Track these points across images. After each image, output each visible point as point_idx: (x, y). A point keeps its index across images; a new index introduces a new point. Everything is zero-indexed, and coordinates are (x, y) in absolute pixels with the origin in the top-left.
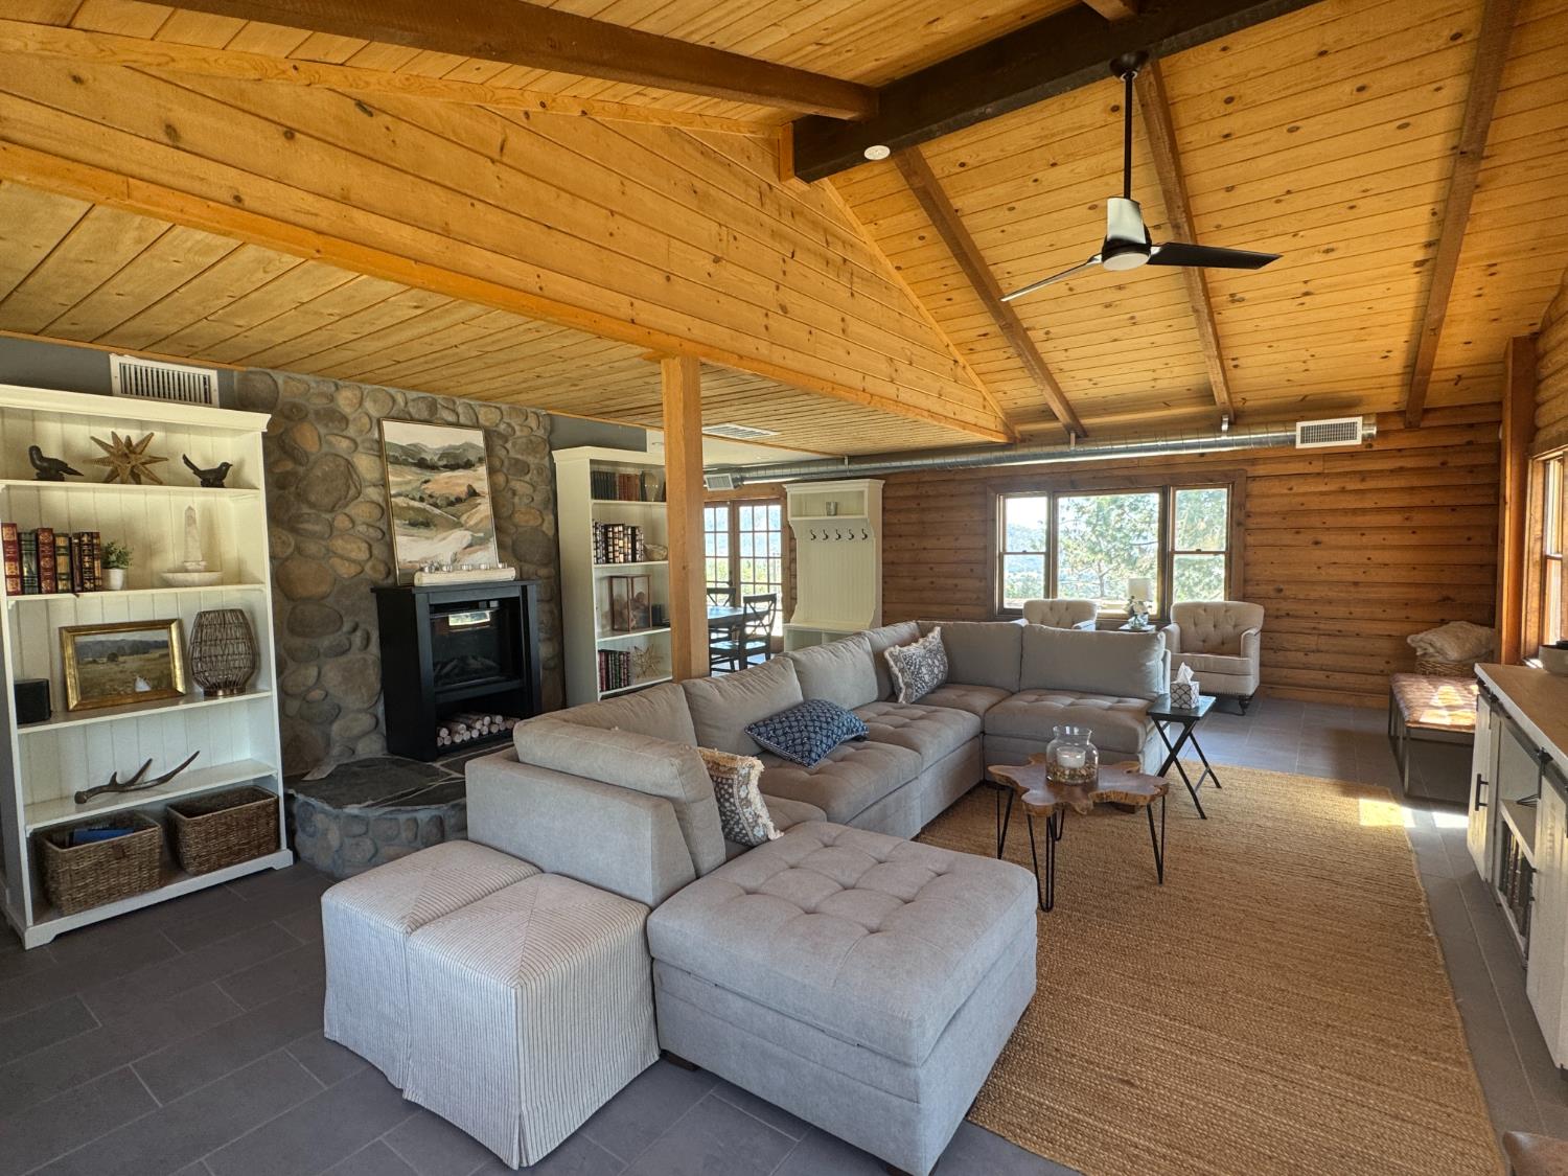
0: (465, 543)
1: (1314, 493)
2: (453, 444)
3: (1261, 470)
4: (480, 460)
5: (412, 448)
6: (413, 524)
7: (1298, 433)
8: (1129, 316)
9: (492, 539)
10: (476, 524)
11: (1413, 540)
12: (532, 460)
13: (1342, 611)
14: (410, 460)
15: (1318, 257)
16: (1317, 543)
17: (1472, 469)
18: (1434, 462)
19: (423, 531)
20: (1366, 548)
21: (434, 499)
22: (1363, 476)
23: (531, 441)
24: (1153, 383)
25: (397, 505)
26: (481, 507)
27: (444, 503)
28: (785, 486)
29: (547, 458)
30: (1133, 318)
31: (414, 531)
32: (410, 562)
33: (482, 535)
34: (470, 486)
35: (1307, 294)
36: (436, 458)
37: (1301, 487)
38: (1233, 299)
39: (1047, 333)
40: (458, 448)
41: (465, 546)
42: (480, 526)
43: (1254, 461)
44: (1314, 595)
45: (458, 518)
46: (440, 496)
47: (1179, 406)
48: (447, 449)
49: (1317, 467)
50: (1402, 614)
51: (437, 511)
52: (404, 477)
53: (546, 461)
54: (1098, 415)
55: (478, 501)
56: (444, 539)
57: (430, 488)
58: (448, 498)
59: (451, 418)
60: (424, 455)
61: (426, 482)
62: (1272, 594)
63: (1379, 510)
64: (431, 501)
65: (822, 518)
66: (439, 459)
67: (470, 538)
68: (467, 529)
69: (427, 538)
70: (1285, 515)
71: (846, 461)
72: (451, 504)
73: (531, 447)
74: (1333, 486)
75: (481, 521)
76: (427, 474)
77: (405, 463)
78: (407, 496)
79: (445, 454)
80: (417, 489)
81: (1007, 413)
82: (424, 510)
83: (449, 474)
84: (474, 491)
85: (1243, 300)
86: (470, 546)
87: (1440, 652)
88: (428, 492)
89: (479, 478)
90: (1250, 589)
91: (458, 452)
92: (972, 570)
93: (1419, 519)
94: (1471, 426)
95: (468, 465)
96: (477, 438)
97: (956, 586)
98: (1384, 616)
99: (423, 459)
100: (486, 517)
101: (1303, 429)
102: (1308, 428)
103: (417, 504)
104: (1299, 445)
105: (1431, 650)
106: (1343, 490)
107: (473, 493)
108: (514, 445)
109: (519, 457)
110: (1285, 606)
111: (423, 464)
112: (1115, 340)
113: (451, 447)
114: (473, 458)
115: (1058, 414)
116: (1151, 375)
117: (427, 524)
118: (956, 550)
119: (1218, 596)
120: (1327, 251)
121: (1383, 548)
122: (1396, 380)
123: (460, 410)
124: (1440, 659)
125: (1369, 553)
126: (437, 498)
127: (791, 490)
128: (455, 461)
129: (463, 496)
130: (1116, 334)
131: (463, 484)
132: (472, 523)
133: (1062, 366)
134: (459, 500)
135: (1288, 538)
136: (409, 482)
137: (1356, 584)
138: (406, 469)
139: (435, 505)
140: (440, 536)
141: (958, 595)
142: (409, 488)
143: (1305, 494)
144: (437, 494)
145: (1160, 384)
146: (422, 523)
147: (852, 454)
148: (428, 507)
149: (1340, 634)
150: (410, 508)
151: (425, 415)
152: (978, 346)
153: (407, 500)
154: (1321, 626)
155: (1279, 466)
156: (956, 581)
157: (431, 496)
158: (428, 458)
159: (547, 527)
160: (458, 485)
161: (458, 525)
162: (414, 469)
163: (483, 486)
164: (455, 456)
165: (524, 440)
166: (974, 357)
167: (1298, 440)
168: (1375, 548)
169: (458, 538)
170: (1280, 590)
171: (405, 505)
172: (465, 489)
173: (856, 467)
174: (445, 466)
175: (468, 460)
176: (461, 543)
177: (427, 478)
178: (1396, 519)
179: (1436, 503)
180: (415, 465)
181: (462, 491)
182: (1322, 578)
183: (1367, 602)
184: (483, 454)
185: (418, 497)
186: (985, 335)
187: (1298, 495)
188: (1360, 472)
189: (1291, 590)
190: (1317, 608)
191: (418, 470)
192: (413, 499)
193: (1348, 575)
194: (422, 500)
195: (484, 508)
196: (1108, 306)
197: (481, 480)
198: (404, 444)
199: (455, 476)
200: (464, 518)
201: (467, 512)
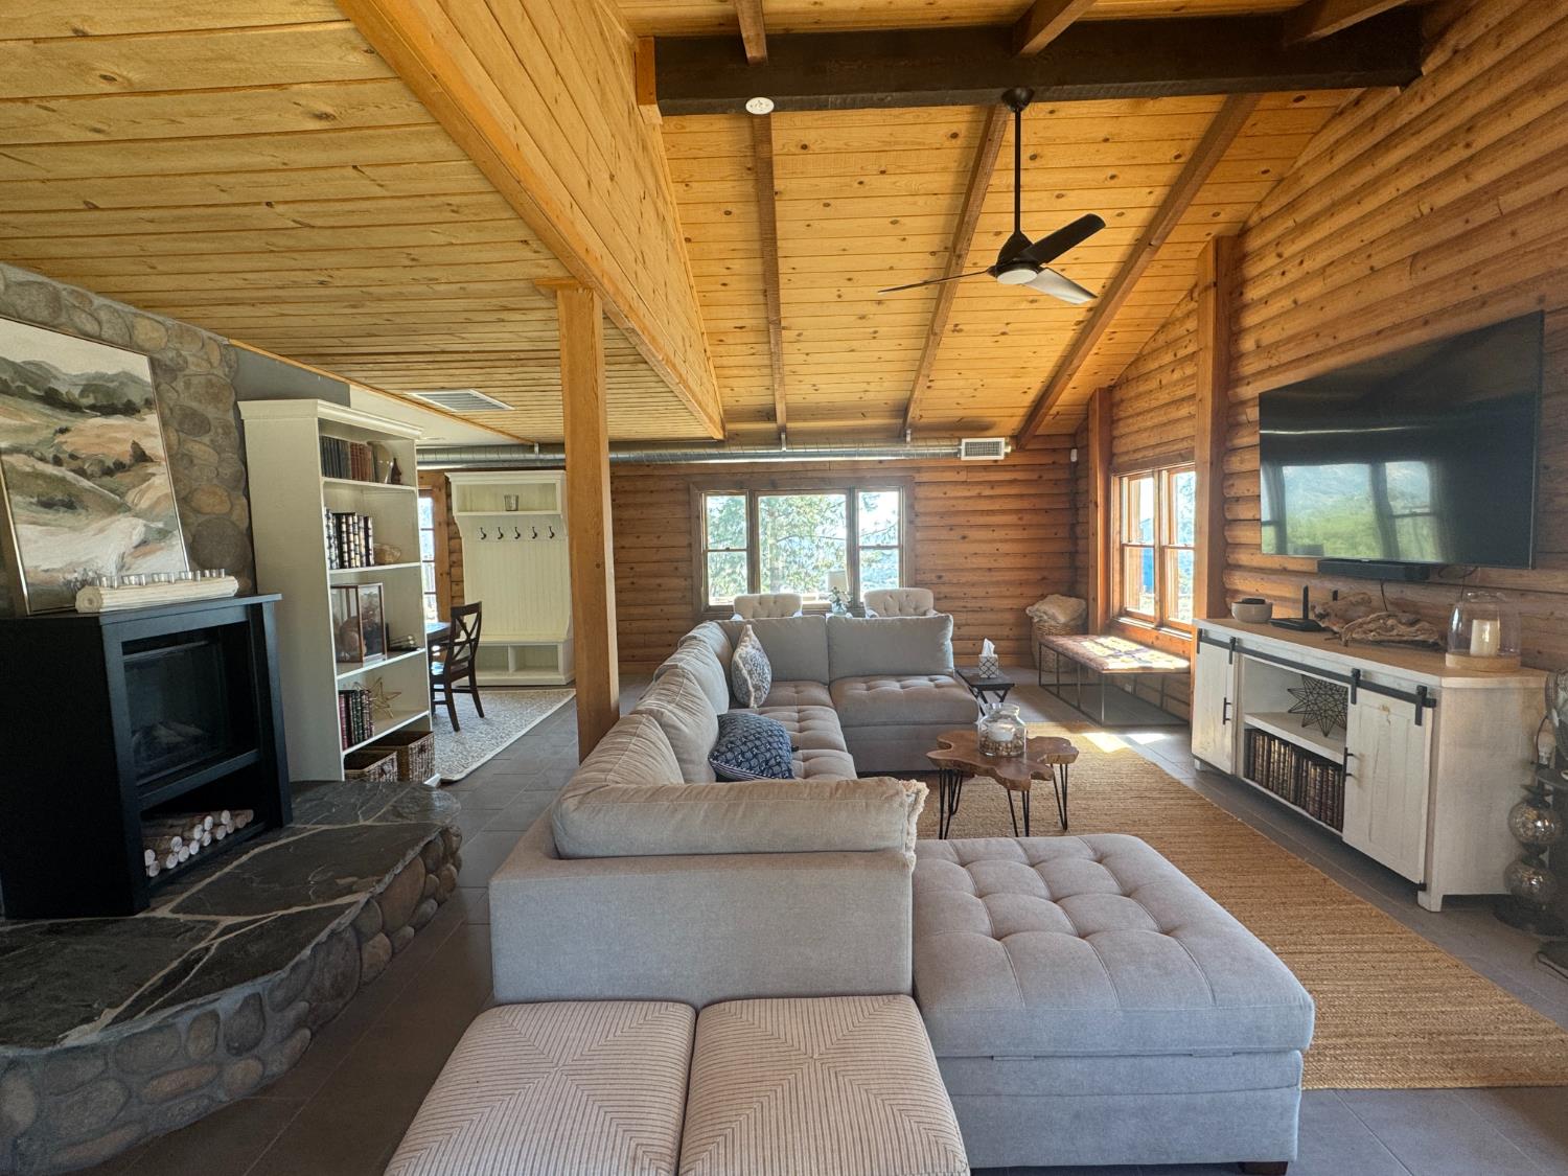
0: (136, 538)
1: (960, 498)
2: (104, 371)
3: (925, 477)
4: (148, 403)
5: (34, 369)
6: (48, 504)
7: (963, 447)
8: (872, 330)
9: (176, 532)
10: (152, 507)
11: (1024, 534)
12: (211, 412)
13: (980, 592)
14: (31, 390)
15: (1024, 305)
16: (964, 538)
17: (1056, 482)
18: (1034, 476)
19: (66, 517)
20: (994, 541)
21: (79, 462)
22: (992, 484)
23: (212, 385)
24: (862, 395)
25: (13, 467)
26: (156, 480)
27: (96, 469)
28: (448, 474)
29: (231, 413)
30: (875, 332)
31: (49, 515)
32: (47, 571)
33: (160, 525)
34: (135, 445)
35: (1004, 334)
36: (76, 392)
37: (953, 492)
38: (956, 329)
39: (799, 335)
40: (111, 379)
41: (135, 543)
42: (157, 510)
43: (919, 470)
44: (963, 580)
45: (122, 495)
46: (89, 457)
47: (873, 417)
48: (94, 378)
49: (962, 476)
50: (1019, 591)
51: (86, 483)
52: (22, 419)
53: (230, 416)
54: (805, 420)
55: (150, 471)
56: (102, 530)
57: (70, 443)
58: (101, 462)
59: (90, 327)
60: (55, 385)
61: (63, 431)
62: (935, 580)
63: (1003, 512)
64: (75, 464)
65: (501, 513)
66: (83, 394)
67: (144, 529)
68: (137, 516)
69: (72, 529)
70: (942, 515)
71: (537, 449)
72: (108, 472)
73: (213, 392)
74: (974, 492)
75: (157, 502)
76: (63, 419)
77: (21, 394)
78: (30, 453)
79: (92, 386)
80: (49, 442)
81: (725, 411)
82: (63, 480)
83: (100, 421)
84: (144, 453)
85: (961, 330)
86: (144, 543)
87: (1054, 618)
88: (68, 449)
89: (149, 432)
90: (919, 577)
91: (111, 385)
92: (676, 569)
93: (1027, 518)
94: (1054, 450)
95: (130, 410)
96: (140, 366)
97: (660, 585)
98: (1008, 594)
99: (56, 391)
100: (166, 495)
101: (967, 444)
102: (972, 444)
103: (50, 469)
104: (964, 458)
105: (1045, 617)
106: (980, 496)
107: (141, 457)
108: (188, 385)
109: (194, 405)
110: (945, 590)
111: (52, 399)
112: (853, 351)
113: (102, 376)
114: (137, 400)
115: (778, 415)
116: (865, 386)
117: (70, 506)
118: (658, 548)
119: (893, 584)
120: (1032, 302)
121: (1006, 541)
122: (1022, 412)
123: (103, 315)
124: (1053, 623)
125: (999, 545)
126: (84, 461)
127: (457, 480)
128: (110, 401)
129: (127, 460)
130: (855, 344)
131: (125, 441)
132: (144, 504)
133: (797, 368)
134: (120, 467)
135: (944, 534)
136: (31, 430)
137: (990, 569)
138: (27, 405)
139: (81, 472)
140: (96, 525)
141: (662, 595)
142: (33, 439)
143: (956, 498)
144: (83, 453)
145: (870, 396)
146: (61, 502)
147: (543, 440)
148: (70, 476)
149: (980, 610)
150: (38, 475)
151: (44, 314)
152: (729, 339)
153: (32, 461)
154: (969, 605)
155: (938, 474)
156: (658, 581)
157: (73, 457)
158: (63, 389)
159: (238, 514)
160: (116, 441)
161: (118, 508)
162: (39, 406)
163: (155, 446)
164: (109, 393)
165: (203, 380)
166: (721, 349)
167: (963, 452)
168: (1001, 541)
169: (124, 531)
170: (940, 577)
171: (28, 469)
172: (128, 447)
173: (550, 456)
174: (93, 408)
175: (129, 402)
176: (130, 538)
177: (64, 425)
178: (1012, 519)
179: (1037, 507)
180: (38, 399)
181: (123, 451)
182: (969, 566)
183: (998, 583)
184: (150, 393)
185: (50, 454)
186: (741, 328)
187: (949, 498)
188: (989, 482)
189: (947, 577)
190: (966, 590)
191: (47, 410)
192: (42, 459)
193: (984, 563)
194: (57, 461)
195: (160, 482)
196: (862, 317)
197: (150, 435)
198: (18, 361)
199: (111, 426)
200: (131, 497)
201: (134, 487)
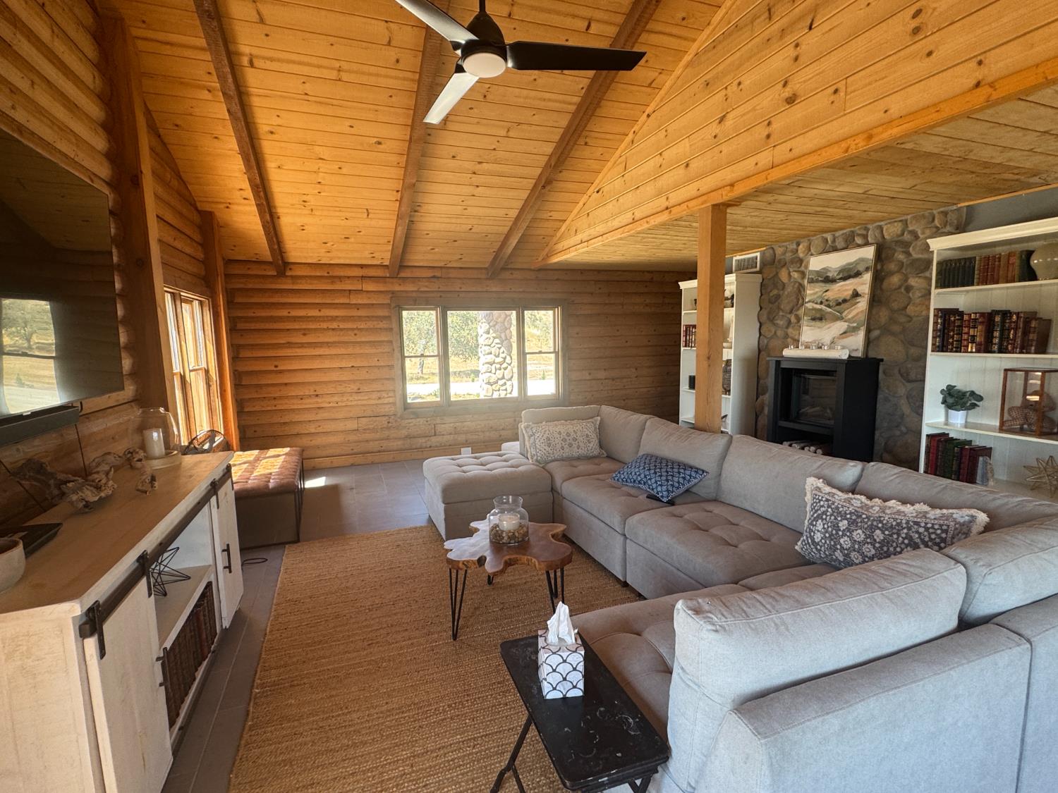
4: (868, 269)
5: (823, 270)
6: (814, 319)
9: (862, 328)
10: (853, 318)
14: (820, 279)
19: (818, 323)
25: (807, 308)
26: (860, 304)
27: (835, 304)
31: (813, 323)
33: (855, 325)
34: (855, 290)
36: (836, 274)
40: (852, 263)
42: (856, 318)
45: (841, 313)
46: (833, 299)
48: (845, 266)
51: (829, 310)
52: (815, 290)
55: (858, 301)
56: (829, 328)
57: (829, 295)
58: (838, 300)
59: (861, 241)
60: (828, 274)
64: (827, 303)
66: (839, 274)
67: (846, 327)
68: (845, 321)
69: (819, 328)
72: (839, 304)
75: (858, 314)
76: (828, 286)
77: (817, 281)
78: (813, 302)
79: (842, 270)
80: (821, 297)
82: (822, 309)
83: (842, 283)
84: (858, 293)
88: (826, 298)
89: (863, 283)
91: (851, 267)
95: (857, 275)
96: (870, 252)
99: (828, 277)
100: (862, 311)
103: (818, 306)
107: (856, 295)
111: (827, 280)
113: (849, 263)
114: (861, 269)
117: (821, 319)
126: (831, 301)
128: (849, 273)
129: (848, 298)
131: (850, 290)
132: (850, 316)
134: (845, 301)
136: (817, 292)
138: (817, 284)
139: (829, 306)
140: (827, 326)
142: (816, 296)
148: (824, 307)
150: (814, 309)
151: (843, 245)
158: (831, 275)
160: (846, 290)
161: (841, 319)
163: (865, 288)
164: (850, 270)
169: (838, 327)
171: (811, 308)
176: (840, 331)
177: (827, 289)
180: (822, 281)
181: (848, 294)
184: (871, 264)
185: (819, 301)
191: (823, 284)
194: (821, 303)
195: (863, 304)
198: (818, 269)
199: (846, 285)
200: (844, 314)
201: (848, 309)
